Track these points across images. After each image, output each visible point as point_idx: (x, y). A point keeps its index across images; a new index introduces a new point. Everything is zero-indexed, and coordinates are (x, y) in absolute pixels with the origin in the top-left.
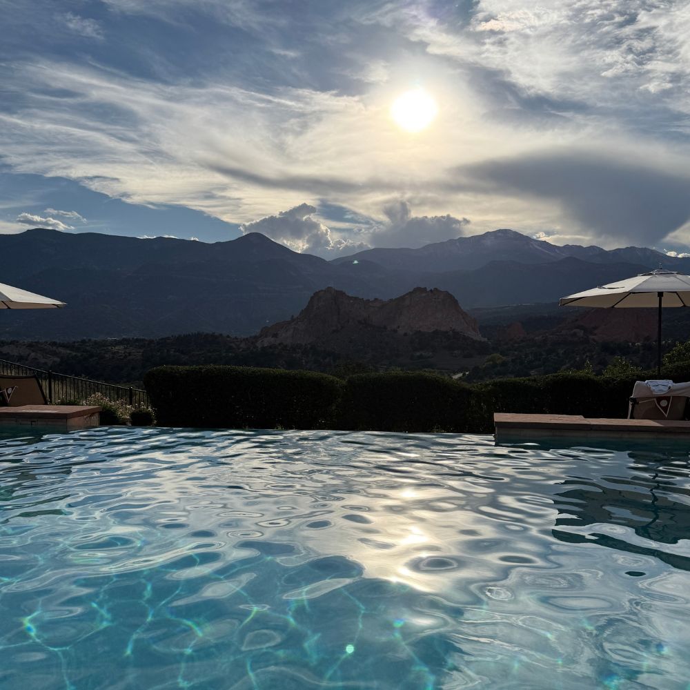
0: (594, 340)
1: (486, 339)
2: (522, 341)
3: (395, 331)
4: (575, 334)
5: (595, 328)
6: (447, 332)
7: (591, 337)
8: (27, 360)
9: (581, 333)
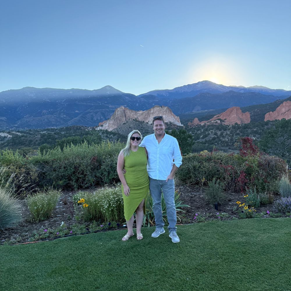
0: (224, 124)
1: (183, 125)
2: (197, 125)
3: (147, 123)
4: (217, 122)
5: (225, 119)
6: (167, 123)
7: (223, 123)
8: (7, 138)
9: (219, 122)
